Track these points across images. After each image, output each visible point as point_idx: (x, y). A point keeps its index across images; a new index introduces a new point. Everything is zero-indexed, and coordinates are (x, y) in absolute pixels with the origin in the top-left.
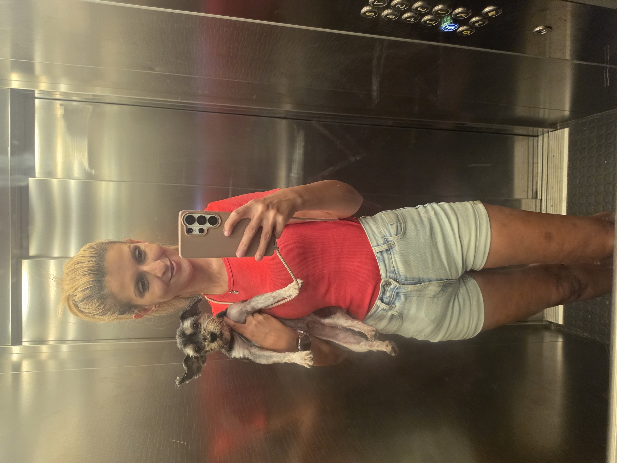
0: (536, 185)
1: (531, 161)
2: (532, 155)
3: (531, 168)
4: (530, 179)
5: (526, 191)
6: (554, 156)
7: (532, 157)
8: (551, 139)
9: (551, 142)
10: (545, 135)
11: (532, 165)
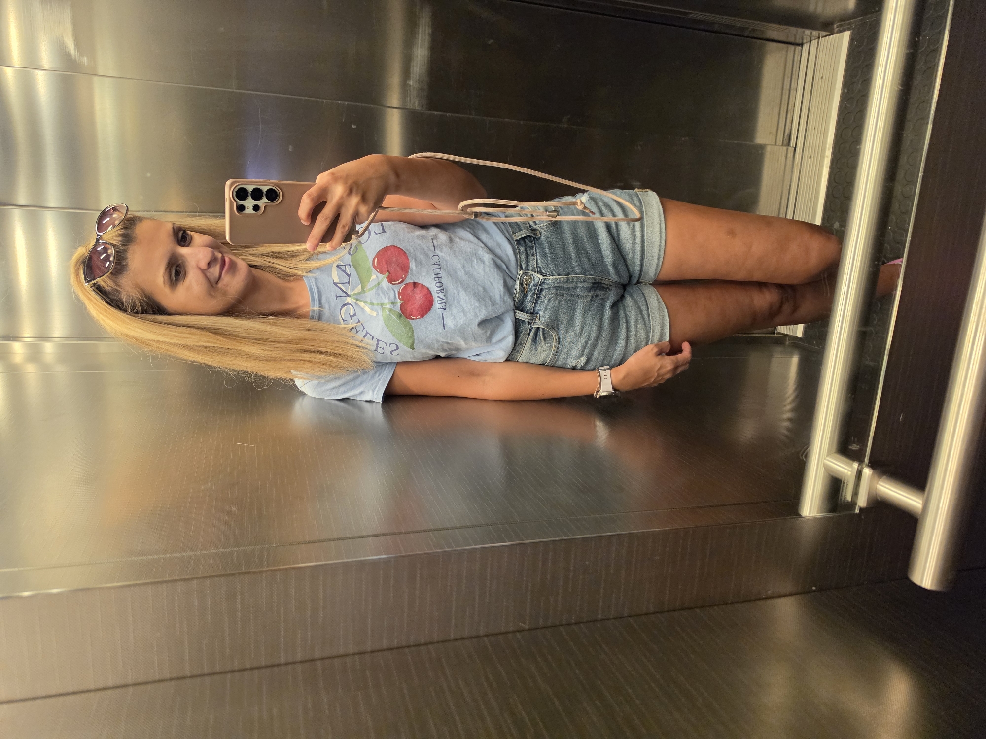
0: (790, 125)
1: (787, 85)
2: (790, 76)
3: (785, 97)
4: (783, 115)
5: (774, 133)
6: (822, 78)
7: (789, 80)
8: (821, 50)
9: (821, 55)
10: (813, 42)
11: (788, 92)
